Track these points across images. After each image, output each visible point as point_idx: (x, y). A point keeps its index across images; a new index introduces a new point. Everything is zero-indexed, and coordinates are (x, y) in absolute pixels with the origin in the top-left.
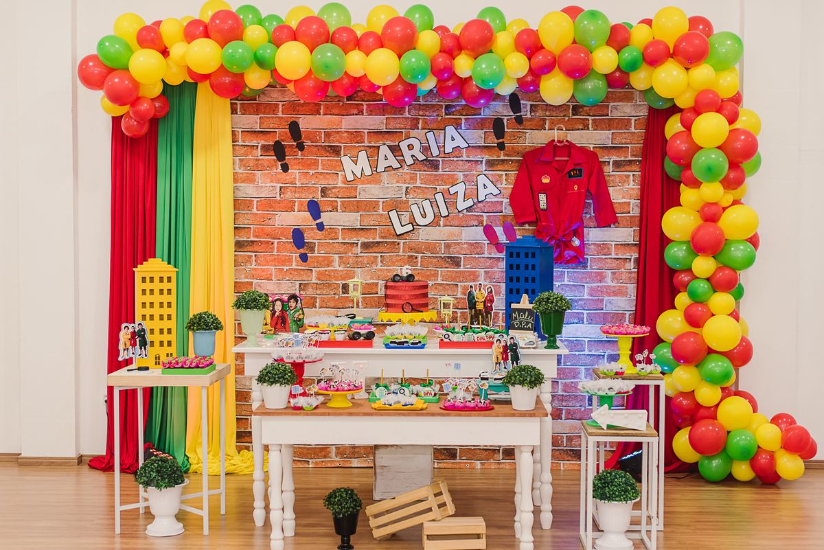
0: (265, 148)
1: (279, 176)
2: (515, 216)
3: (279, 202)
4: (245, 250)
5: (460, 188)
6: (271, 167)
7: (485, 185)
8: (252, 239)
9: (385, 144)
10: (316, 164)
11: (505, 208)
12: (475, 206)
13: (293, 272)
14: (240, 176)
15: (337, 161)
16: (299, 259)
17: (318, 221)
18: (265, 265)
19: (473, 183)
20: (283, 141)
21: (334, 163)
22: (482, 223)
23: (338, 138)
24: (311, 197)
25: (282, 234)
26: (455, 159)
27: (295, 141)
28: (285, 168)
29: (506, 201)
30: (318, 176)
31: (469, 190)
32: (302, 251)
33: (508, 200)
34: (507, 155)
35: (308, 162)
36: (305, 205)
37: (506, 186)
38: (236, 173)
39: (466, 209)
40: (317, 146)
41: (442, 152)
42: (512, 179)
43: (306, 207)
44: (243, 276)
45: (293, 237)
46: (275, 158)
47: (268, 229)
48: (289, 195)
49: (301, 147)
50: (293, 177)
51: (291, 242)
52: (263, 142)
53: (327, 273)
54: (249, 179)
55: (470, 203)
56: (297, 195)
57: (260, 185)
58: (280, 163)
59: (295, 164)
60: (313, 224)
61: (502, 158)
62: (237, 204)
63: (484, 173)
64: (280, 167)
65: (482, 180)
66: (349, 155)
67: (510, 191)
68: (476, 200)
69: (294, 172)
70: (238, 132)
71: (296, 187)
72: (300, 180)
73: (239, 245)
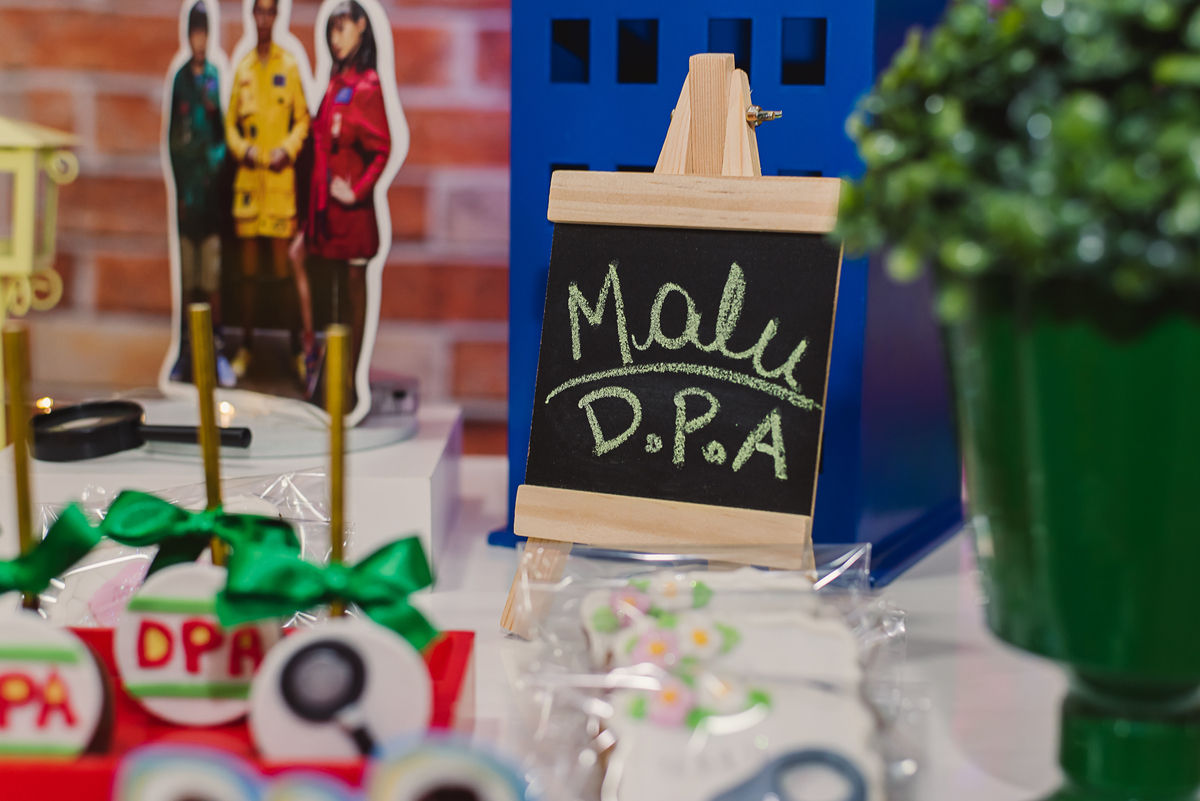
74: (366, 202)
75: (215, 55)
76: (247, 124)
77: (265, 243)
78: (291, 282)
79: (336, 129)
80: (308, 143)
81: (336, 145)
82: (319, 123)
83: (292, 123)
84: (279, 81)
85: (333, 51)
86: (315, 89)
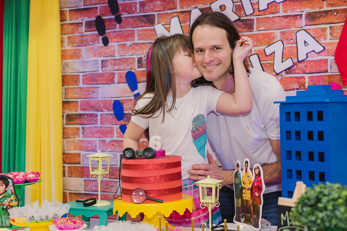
0: (89, 25)
1: (101, 50)
2: (341, 75)
3: (102, 75)
4: (74, 122)
5: (277, 48)
6: (94, 41)
7: (305, 42)
8: (80, 112)
9: (196, 8)
10: (131, 35)
11: (331, 67)
12: (295, 67)
13: (114, 144)
14: (69, 52)
15: (151, 30)
16: (119, 130)
17: (136, 92)
18: (90, 137)
19: (292, 41)
20: (104, 15)
21: (149, 33)
22: (304, 86)
23: (152, 7)
24: (129, 68)
25: (104, 106)
26: (271, 16)
27: (113, 14)
28: (106, 42)
29: (331, 58)
30: (135, 47)
31: (288, 50)
32: (122, 122)
33: (334, 58)
34: (331, 5)
35: (126, 34)
36: (124, 76)
37: (331, 41)
38: (66, 50)
39: (285, 70)
40: (133, 17)
41: (256, 10)
42: (338, 32)
43: (125, 79)
44: (72, 148)
45: (114, 109)
46: (96, 32)
47: (92, 101)
48: (109, 68)
49: (119, 20)
50: (112, 50)
51: (112, 114)
52: (86, 19)
53: (145, 144)
54: (76, 55)
55: (289, 63)
56: (116, 68)
57: (85, 60)
58: (101, 37)
59: (114, 37)
60: (131, 95)
61: (325, 8)
62: (65, 80)
63: (305, 28)
64: (101, 41)
65: (302, 36)
66: (163, 23)
67: (336, 46)
68: (295, 60)
69: (114, 44)
70: (66, 11)
71: (115, 59)
72: (119, 52)
73: (70, 118)
74: (260, 196)
75: (240, 171)
76: (244, 182)
77: (247, 200)
78: (250, 207)
79: (256, 185)
80: (252, 186)
81: (256, 187)
82: (253, 184)
83: (250, 183)
84: (248, 177)
85: (255, 173)
86: (253, 178)
